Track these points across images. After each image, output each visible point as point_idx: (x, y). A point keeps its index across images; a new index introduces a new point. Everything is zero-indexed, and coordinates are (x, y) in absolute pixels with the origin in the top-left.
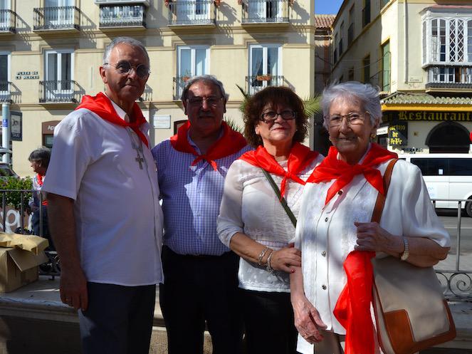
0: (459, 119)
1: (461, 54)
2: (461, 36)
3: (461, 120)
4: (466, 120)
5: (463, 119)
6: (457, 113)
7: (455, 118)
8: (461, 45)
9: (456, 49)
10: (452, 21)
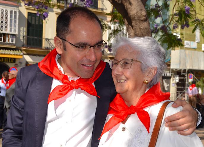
0: (5, 61)
1: (6, 27)
2: (6, 18)
3: (6, 62)
4: (8, 62)
5: (7, 61)
6: (4, 58)
7: (3, 61)
8: (6, 23)
9: (4, 24)
10: (2, 9)
